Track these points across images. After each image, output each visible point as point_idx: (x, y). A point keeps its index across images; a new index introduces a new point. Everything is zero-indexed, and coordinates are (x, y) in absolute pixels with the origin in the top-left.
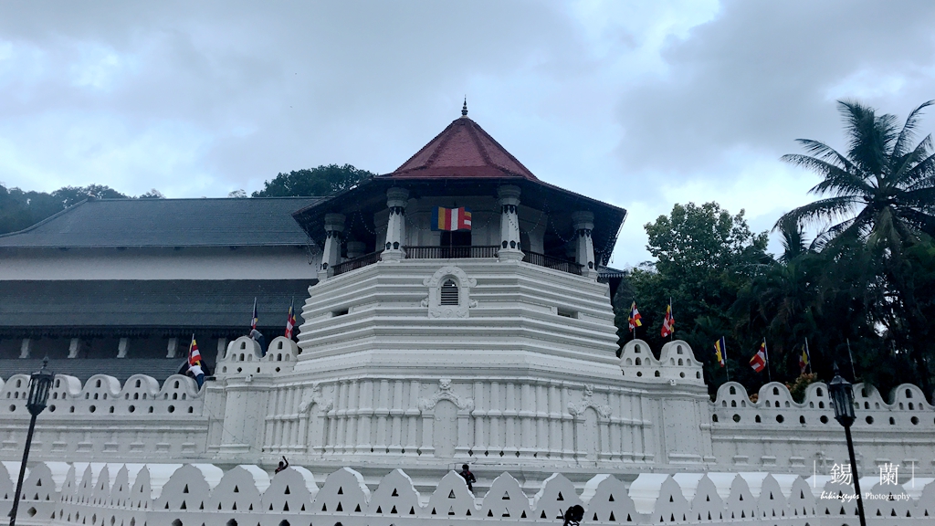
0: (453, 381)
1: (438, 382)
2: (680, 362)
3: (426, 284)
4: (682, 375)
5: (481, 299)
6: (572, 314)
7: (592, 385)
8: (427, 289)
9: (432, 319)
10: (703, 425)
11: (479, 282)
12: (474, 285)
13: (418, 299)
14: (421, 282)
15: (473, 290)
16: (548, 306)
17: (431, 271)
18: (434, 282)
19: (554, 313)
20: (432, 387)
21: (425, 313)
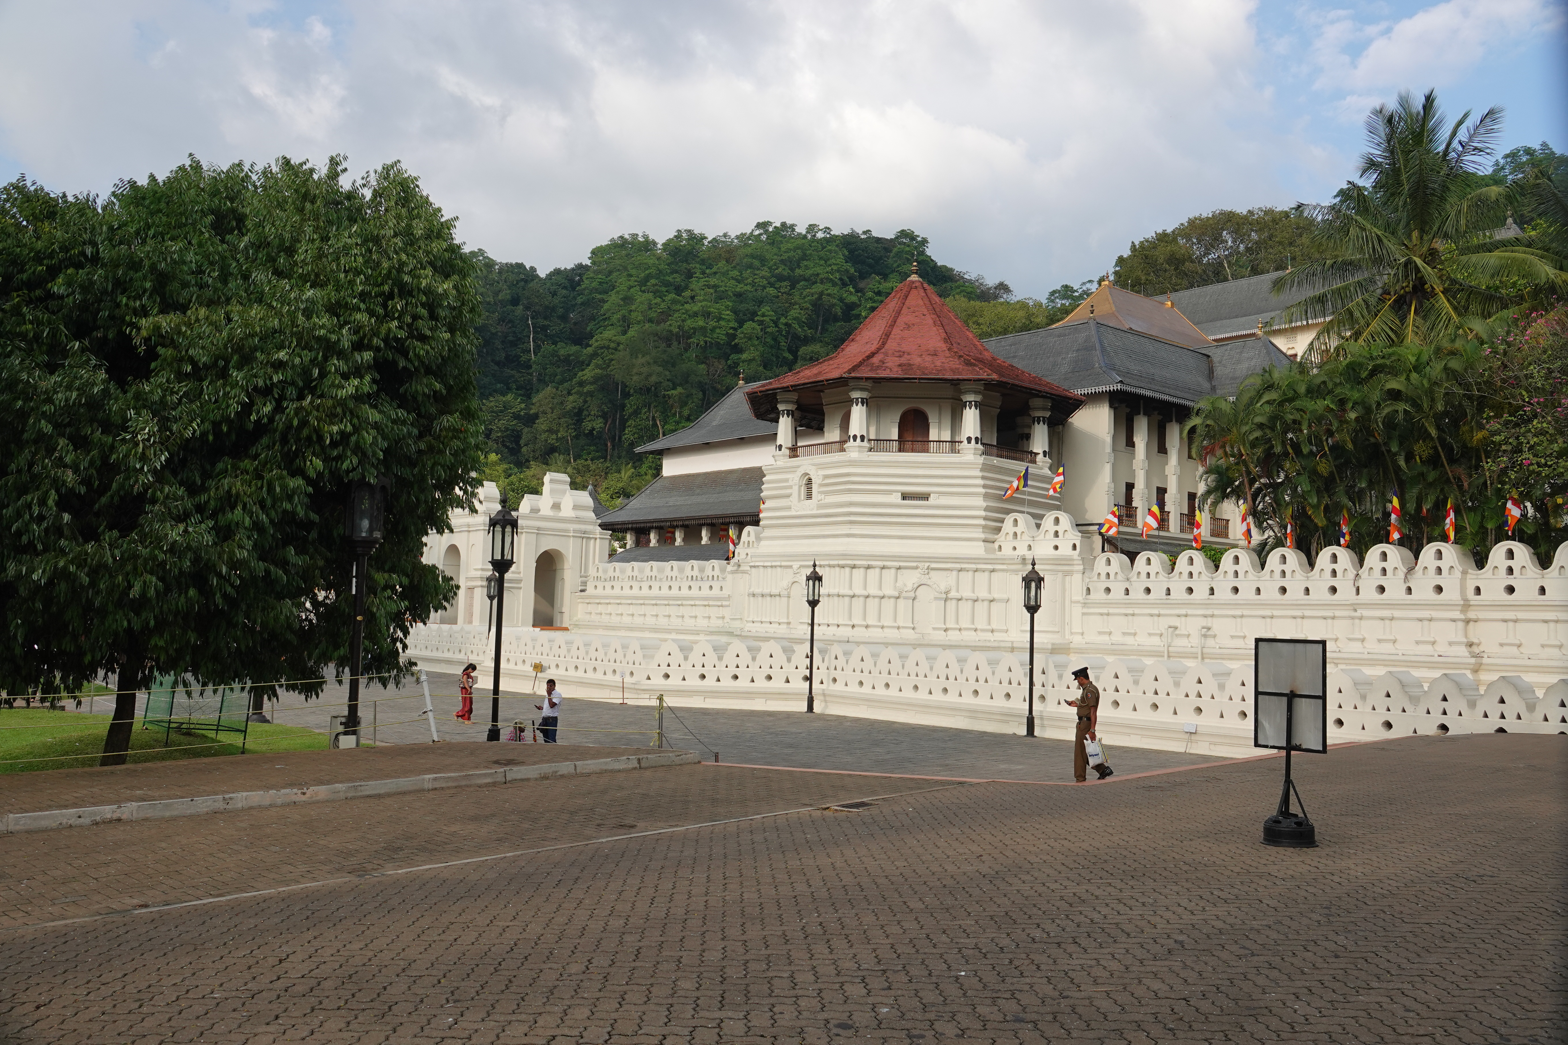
0: (801, 566)
1: (791, 567)
2: (1056, 534)
3: (790, 483)
4: (1056, 548)
5: (826, 493)
6: (925, 497)
7: (927, 564)
8: (790, 487)
9: (793, 513)
10: (1074, 598)
11: (826, 477)
12: (819, 481)
13: (788, 496)
14: (787, 480)
15: (821, 485)
16: (890, 492)
17: (792, 469)
18: (795, 479)
19: (897, 498)
20: (789, 571)
21: (789, 508)
